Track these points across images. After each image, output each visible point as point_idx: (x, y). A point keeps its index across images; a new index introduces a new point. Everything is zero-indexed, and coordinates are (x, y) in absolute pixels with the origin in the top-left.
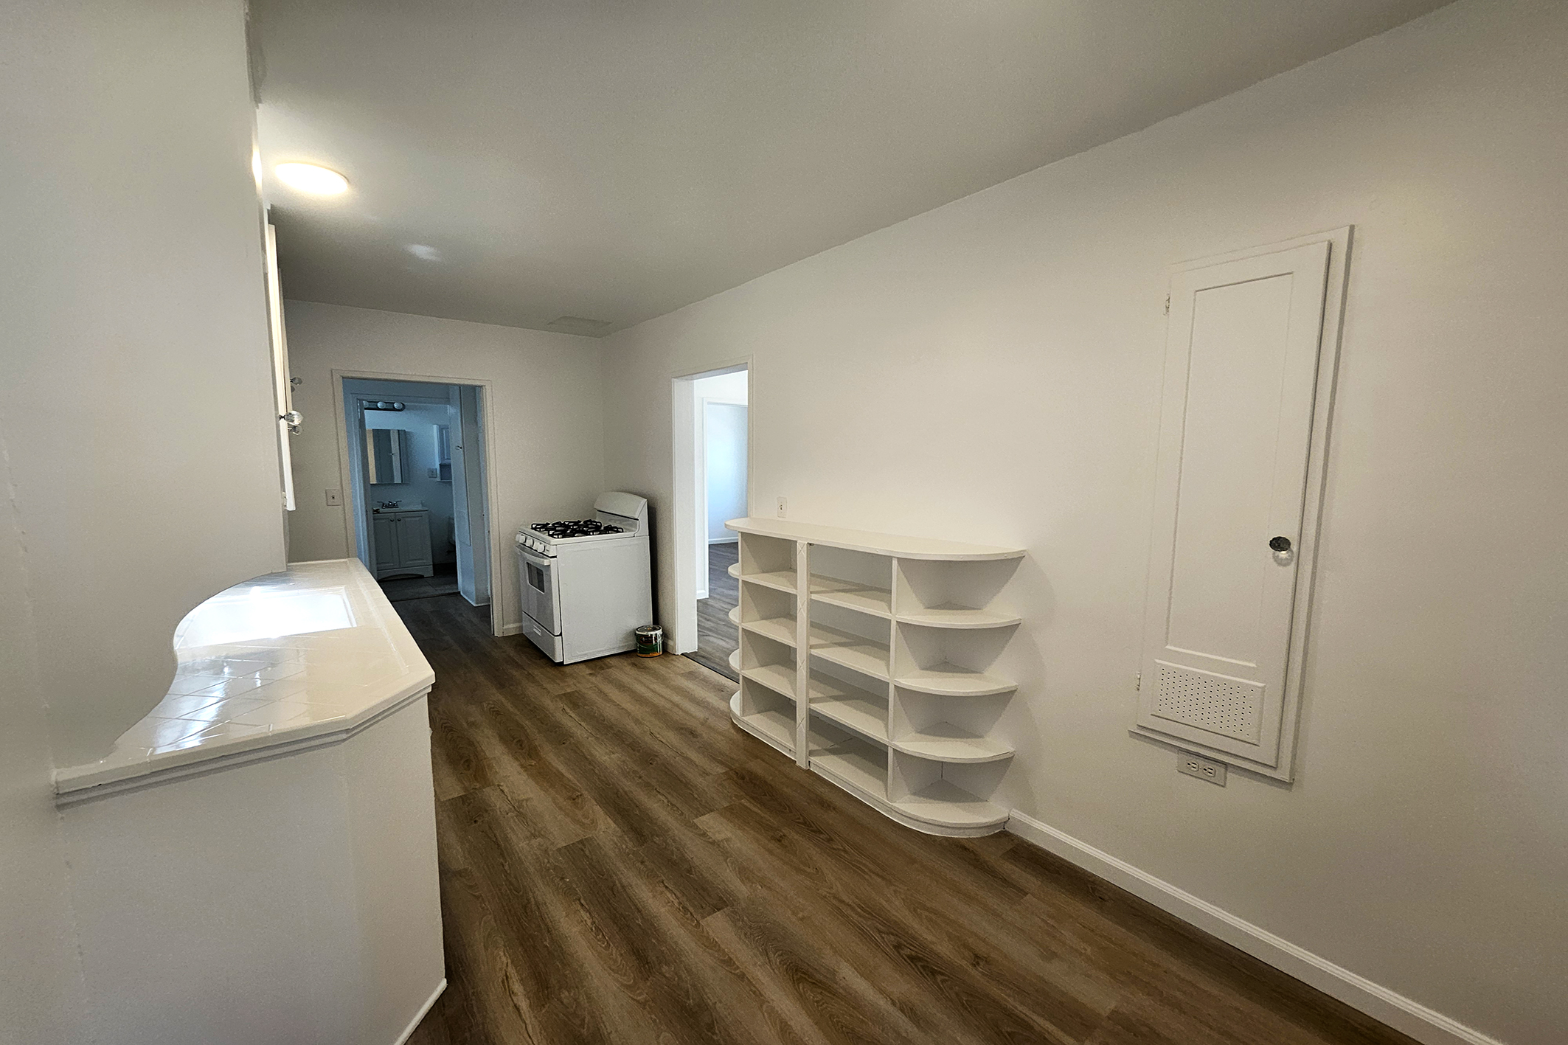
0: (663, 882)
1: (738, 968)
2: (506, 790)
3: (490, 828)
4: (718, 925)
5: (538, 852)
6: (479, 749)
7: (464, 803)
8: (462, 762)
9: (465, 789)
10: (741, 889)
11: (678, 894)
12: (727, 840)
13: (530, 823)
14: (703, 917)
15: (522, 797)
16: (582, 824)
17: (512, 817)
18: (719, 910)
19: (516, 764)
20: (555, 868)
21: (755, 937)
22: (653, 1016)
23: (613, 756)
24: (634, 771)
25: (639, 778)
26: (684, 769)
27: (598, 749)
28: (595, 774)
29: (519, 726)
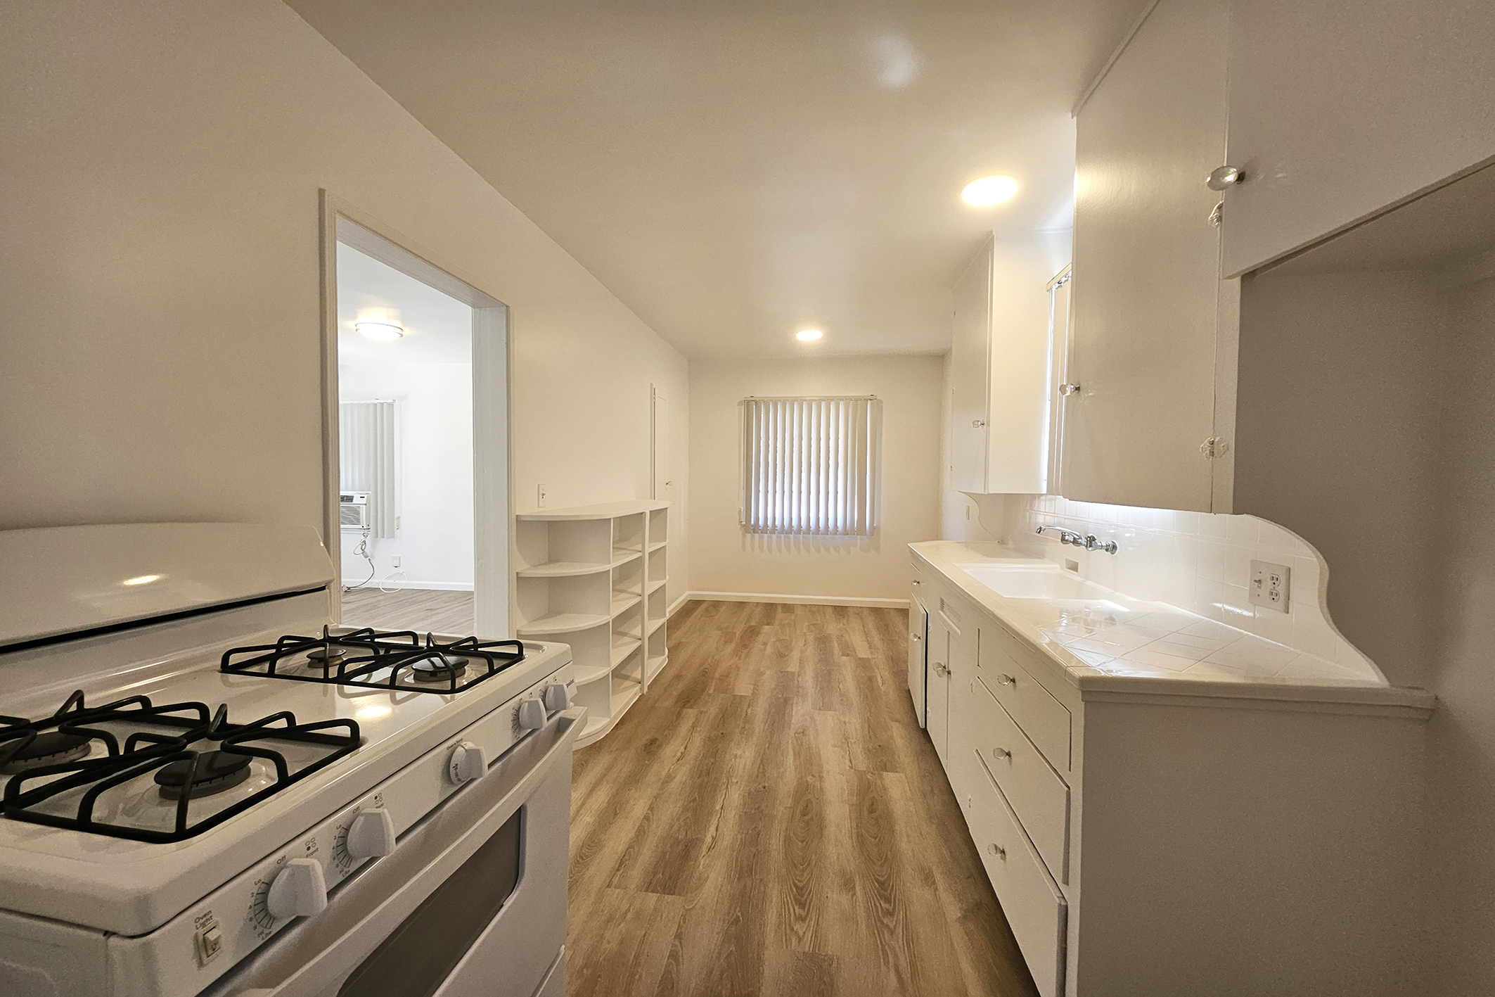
2: (847, 761)
3: (870, 737)
5: (848, 714)
6: (854, 824)
7: (885, 765)
8: (877, 814)
9: (881, 777)
13: (843, 730)
15: (838, 750)
16: (812, 718)
17: (852, 739)
19: (826, 785)
20: (842, 705)
23: (739, 753)
24: (740, 733)
25: (744, 727)
26: (708, 720)
27: (742, 766)
28: (770, 744)
29: (787, 840)
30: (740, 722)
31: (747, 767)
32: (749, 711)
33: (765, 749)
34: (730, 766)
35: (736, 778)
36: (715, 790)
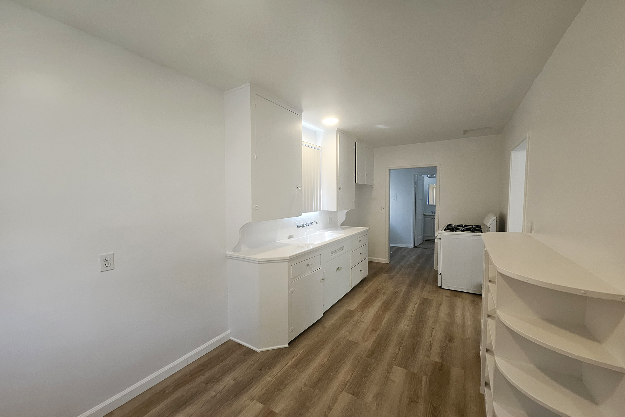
0: (354, 372)
1: (329, 413)
4: (345, 398)
10: (369, 397)
11: (352, 379)
12: (393, 382)
13: (354, 328)
14: (346, 391)
16: (363, 338)
18: (353, 395)
21: (347, 413)
22: (298, 396)
23: (406, 327)
24: (404, 336)
25: (402, 339)
26: (423, 349)
27: (406, 322)
28: (391, 328)
29: (395, 301)
30: (404, 344)
31: (403, 320)
32: (397, 350)
33: (394, 326)
34: (411, 322)
35: (408, 318)
36: (416, 316)
